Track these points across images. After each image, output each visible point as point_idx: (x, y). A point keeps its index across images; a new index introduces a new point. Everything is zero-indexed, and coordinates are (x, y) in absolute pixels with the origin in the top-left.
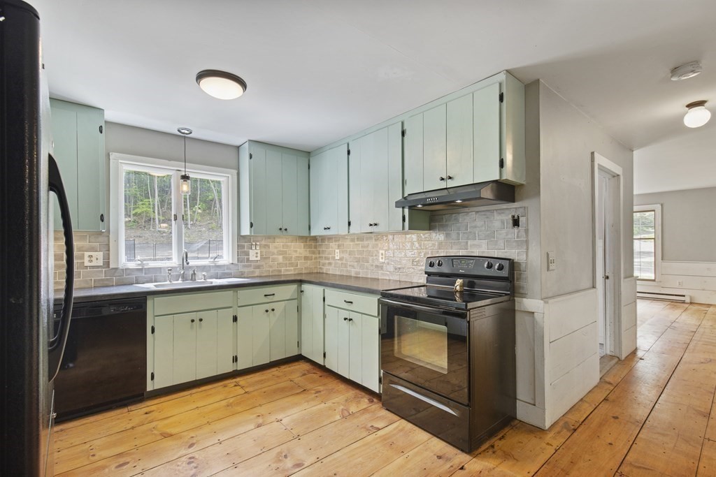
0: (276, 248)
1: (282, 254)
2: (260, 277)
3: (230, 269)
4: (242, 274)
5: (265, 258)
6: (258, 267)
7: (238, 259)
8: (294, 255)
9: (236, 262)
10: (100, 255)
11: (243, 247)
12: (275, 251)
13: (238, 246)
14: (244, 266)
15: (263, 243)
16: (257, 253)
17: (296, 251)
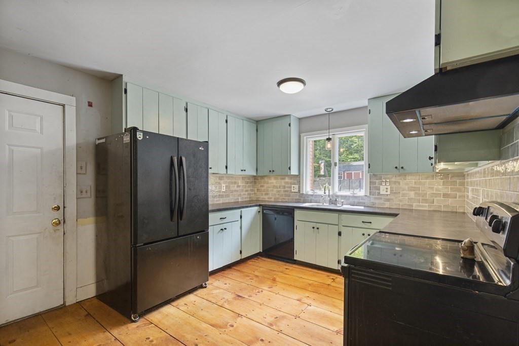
0: (407, 184)
1: (414, 190)
2: (390, 208)
3: (364, 200)
4: (374, 205)
5: (395, 193)
6: (388, 200)
7: (370, 192)
8: (429, 192)
9: (368, 194)
10: (297, 186)
11: (375, 183)
12: (406, 187)
13: (370, 182)
14: (376, 198)
15: (393, 179)
16: (387, 189)
17: (433, 188)
